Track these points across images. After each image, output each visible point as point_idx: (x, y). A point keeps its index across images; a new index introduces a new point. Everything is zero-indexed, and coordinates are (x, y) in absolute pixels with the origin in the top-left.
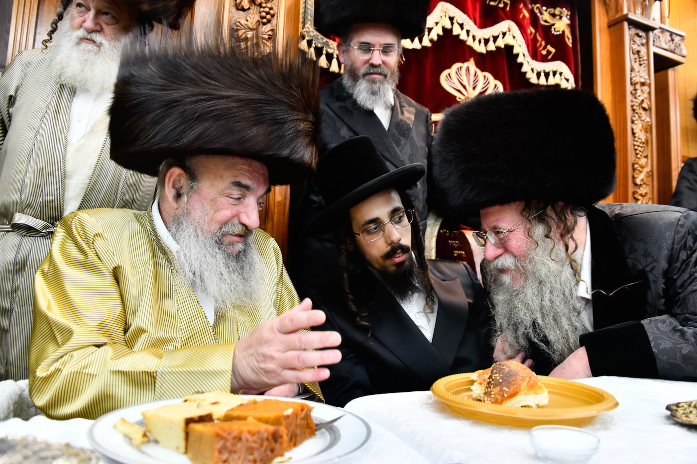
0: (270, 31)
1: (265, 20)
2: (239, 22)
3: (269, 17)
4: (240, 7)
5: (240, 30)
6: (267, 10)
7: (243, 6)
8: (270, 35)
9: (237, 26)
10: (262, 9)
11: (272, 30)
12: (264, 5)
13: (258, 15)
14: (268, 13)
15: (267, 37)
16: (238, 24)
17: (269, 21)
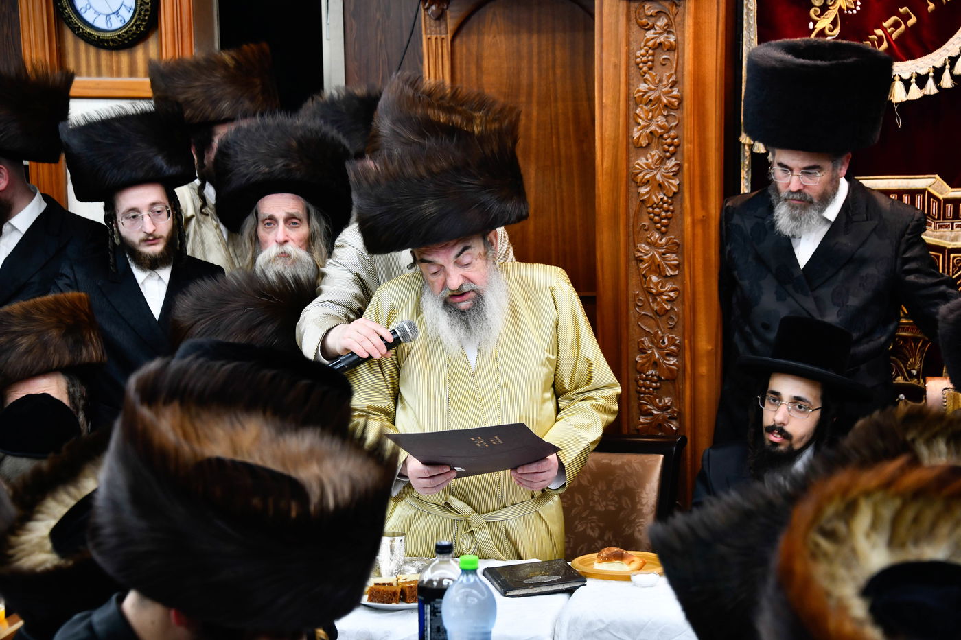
0: (673, 166)
1: (668, 154)
2: (638, 164)
3: (672, 148)
4: (639, 145)
5: (640, 173)
6: (669, 141)
7: (641, 144)
8: (674, 172)
9: (636, 169)
10: (664, 141)
11: (676, 165)
12: (665, 136)
13: (660, 148)
14: (670, 145)
15: (672, 174)
16: (638, 167)
17: (673, 154)
